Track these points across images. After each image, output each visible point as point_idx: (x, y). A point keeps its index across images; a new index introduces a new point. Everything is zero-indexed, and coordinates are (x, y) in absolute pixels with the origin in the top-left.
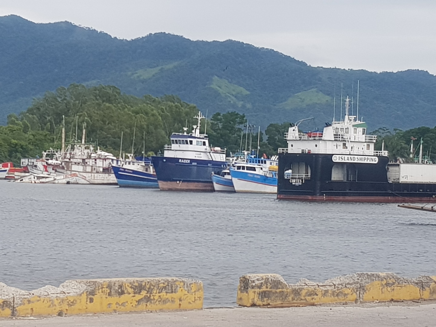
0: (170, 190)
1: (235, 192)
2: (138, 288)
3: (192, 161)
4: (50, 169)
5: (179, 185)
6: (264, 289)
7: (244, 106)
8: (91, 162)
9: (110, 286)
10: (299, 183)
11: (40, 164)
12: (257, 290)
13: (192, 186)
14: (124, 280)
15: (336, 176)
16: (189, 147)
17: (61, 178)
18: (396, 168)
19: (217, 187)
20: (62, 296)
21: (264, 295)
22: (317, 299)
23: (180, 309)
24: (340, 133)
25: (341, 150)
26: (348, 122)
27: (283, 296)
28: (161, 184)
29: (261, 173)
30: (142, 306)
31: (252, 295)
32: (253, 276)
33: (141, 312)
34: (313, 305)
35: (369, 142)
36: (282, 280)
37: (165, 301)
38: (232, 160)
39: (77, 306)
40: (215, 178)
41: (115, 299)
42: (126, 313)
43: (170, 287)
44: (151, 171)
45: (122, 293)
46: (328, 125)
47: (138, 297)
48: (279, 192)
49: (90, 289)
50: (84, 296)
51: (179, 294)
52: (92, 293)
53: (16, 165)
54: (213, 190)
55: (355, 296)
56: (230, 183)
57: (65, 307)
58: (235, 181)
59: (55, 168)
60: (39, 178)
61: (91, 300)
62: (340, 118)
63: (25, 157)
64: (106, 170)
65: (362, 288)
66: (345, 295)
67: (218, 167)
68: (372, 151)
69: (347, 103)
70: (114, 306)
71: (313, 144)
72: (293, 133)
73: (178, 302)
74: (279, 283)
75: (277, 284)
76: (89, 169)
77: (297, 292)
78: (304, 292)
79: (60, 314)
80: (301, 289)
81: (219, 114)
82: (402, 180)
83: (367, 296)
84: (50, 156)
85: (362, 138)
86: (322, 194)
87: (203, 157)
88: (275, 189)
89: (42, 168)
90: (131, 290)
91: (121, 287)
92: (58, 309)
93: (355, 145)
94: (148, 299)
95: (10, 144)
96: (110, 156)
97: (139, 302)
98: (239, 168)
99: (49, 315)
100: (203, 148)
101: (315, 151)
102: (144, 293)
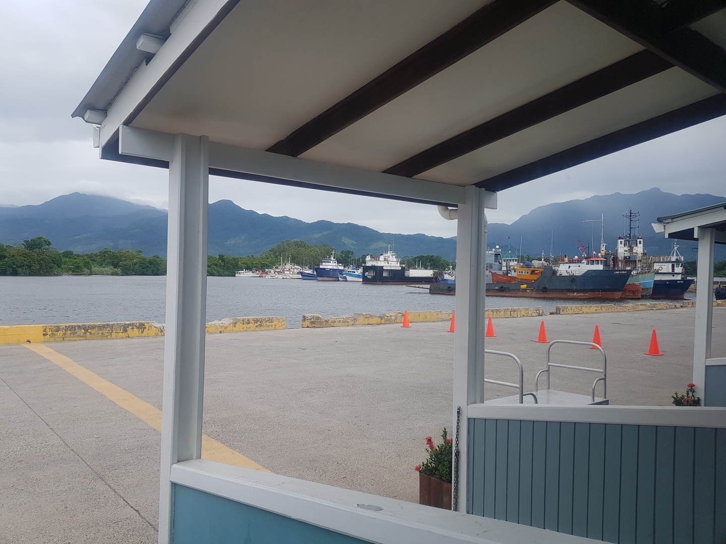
0: (322, 281)
1: (347, 281)
2: (256, 321)
3: (330, 269)
4: (276, 273)
5: (326, 279)
6: (312, 320)
7: (354, 248)
8: (292, 270)
9: (243, 320)
10: (370, 277)
11: (272, 271)
12: (310, 321)
13: (330, 279)
14: (250, 317)
15: (385, 274)
16: (329, 264)
17: (280, 276)
18: (408, 271)
19: (340, 279)
20: (221, 325)
21: (312, 323)
22: (336, 324)
23: (275, 329)
24: (386, 258)
25: (387, 264)
26: (389, 254)
27: (321, 323)
28: (319, 278)
29: (357, 274)
30: (259, 328)
31: (307, 323)
32: (307, 315)
33: (258, 331)
34: (334, 326)
35: (397, 262)
36: (321, 317)
37: (268, 326)
38: (346, 269)
39: (228, 329)
40: (339, 276)
41: (246, 326)
42: (251, 331)
43: (270, 320)
44: (315, 273)
45: (249, 323)
46: (381, 255)
47: (256, 325)
48: (363, 281)
49: (234, 322)
50: (232, 324)
51: (275, 323)
52: (236, 323)
53: (264, 272)
54: (339, 281)
55: (352, 323)
56: (346, 278)
57: (223, 329)
58: (347, 277)
59: (279, 273)
60: (272, 276)
61: (235, 326)
62: (386, 252)
63: (267, 268)
64: (298, 273)
65: (355, 319)
66: (348, 322)
67: (341, 271)
68: (399, 265)
69: (389, 246)
70: (245, 329)
71: (376, 262)
72: (368, 258)
73: (274, 326)
74: (319, 317)
75: (318, 318)
76: (291, 273)
77: (327, 321)
78: (330, 321)
79: (221, 332)
80: (329, 320)
81: (343, 251)
82: (410, 276)
83: (357, 322)
84: (277, 268)
85: (395, 260)
86: (379, 282)
87: (335, 268)
88: (361, 280)
89: (273, 273)
90: (253, 322)
91: (248, 320)
92: (220, 330)
93: (392, 262)
94: (261, 325)
95: (262, 264)
96: (300, 268)
97: (256, 326)
98: (349, 272)
99: (216, 333)
100: (335, 264)
101: (376, 265)
102: (259, 323)
